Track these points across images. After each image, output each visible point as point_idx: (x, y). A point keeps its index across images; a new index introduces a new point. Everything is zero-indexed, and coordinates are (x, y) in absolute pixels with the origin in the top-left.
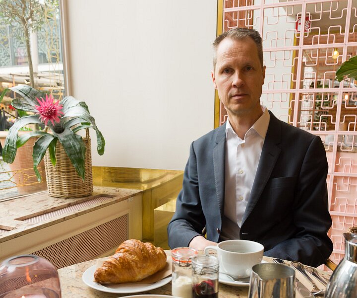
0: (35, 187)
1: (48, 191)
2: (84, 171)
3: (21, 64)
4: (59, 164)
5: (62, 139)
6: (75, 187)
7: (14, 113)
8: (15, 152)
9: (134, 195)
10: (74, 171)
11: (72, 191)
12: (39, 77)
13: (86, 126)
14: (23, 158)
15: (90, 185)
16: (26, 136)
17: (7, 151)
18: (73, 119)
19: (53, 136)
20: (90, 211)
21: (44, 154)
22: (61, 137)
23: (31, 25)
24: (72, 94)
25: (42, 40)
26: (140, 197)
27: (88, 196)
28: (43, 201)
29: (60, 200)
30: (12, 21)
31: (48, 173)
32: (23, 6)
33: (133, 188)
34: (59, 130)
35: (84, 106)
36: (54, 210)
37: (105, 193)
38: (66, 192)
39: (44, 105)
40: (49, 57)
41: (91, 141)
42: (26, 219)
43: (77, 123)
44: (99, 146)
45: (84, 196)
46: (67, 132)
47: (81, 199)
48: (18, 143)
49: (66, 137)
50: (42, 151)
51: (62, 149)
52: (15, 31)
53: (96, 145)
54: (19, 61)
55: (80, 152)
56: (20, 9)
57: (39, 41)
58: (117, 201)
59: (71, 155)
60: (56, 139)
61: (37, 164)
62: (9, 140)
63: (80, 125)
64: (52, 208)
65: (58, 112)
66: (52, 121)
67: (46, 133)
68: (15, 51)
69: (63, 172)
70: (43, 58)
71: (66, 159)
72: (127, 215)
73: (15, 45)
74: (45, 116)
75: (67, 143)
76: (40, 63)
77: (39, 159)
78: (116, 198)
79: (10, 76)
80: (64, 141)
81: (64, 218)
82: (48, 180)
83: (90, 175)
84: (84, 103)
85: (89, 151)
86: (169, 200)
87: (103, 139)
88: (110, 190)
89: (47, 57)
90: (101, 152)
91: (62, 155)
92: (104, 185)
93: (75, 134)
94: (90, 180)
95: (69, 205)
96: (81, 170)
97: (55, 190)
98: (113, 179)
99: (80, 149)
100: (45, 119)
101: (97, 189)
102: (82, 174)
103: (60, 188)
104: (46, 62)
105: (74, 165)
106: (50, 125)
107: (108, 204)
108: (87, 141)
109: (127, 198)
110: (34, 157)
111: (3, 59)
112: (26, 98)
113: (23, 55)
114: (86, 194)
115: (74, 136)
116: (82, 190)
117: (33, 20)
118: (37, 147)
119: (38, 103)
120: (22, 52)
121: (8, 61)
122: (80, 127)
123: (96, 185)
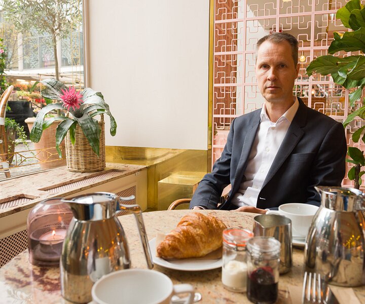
0: (55, 164)
1: (67, 166)
2: (99, 149)
3: (47, 66)
4: (77, 144)
5: (81, 122)
6: (90, 163)
7: (39, 105)
8: (41, 133)
9: (141, 170)
10: (90, 150)
11: (88, 166)
12: (62, 77)
13: (101, 112)
14: (47, 138)
15: (103, 161)
16: (51, 120)
17: (35, 132)
18: (91, 106)
19: (74, 120)
20: (103, 183)
21: (65, 135)
22: (80, 120)
23: (58, 34)
24: (90, 86)
25: (65, 48)
26: (145, 172)
27: (101, 171)
28: (63, 174)
29: (77, 174)
30: (43, 31)
31: (67, 151)
32: (53, 20)
33: (140, 164)
34: (79, 115)
35: (100, 96)
36: (72, 182)
37: (116, 168)
38: (82, 167)
39: (67, 94)
40: (70, 61)
41: (105, 124)
42: (47, 190)
43: (94, 109)
44: (112, 128)
45: (98, 171)
46: (85, 117)
47: (95, 173)
48: (44, 126)
49: (85, 120)
50: (64, 132)
51: (80, 131)
52: (44, 41)
53: (110, 127)
54: (45, 64)
55: (96, 133)
56: (51, 22)
57: (63, 49)
58: (126, 175)
59: (88, 135)
60: (76, 123)
61: (59, 143)
62: (36, 123)
63: (96, 111)
64: (70, 181)
65: (79, 100)
66: (73, 107)
67: (67, 117)
68: (43, 56)
69: (81, 150)
70: (66, 62)
71: (84, 139)
72: (134, 187)
73: (43, 52)
74: (68, 103)
75: (85, 126)
76: (63, 65)
77: (60, 140)
78: (125, 173)
79: (37, 76)
80: (83, 124)
81: (81, 189)
82: (68, 157)
83: (103, 153)
84: (100, 93)
85: (103, 132)
86: (171, 174)
87: (115, 122)
88: (120, 166)
89: (69, 62)
90: (113, 133)
91: (81, 136)
92: (115, 162)
93: (92, 119)
94: (104, 156)
95: (85, 178)
96: (96, 148)
97: (73, 165)
98: (123, 157)
99: (96, 130)
100: (67, 105)
101: (109, 165)
102: (97, 151)
103: (78, 163)
104: (68, 65)
105: (91, 144)
106: (71, 111)
107: (118, 177)
108: (102, 124)
109: (134, 172)
110: (57, 137)
111: (33, 63)
112: (53, 89)
113: (49, 60)
114: (99, 169)
115: (92, 120)
116: (96, 166)
117: (60, 30)
118: (60, 129)
119: (62, 93)
120: (49, 57)
121: (36, 64)
122: (96, 112)
123: (109, 162)
